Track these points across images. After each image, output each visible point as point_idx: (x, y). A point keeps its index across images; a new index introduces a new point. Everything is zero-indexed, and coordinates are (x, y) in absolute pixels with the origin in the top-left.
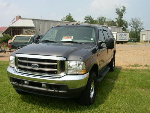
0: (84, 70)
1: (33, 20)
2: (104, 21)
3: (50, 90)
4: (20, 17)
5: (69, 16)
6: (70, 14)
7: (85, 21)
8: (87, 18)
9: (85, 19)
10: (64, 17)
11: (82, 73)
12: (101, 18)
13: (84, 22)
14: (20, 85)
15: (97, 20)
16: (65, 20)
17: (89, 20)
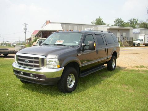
0: (58, 65)
1: (62, 24)
2: (136, 24)
3: (34, 78)
4: (49, 21)
5: (99, 19)
6: (100, 17)
7: (115, 23)
8: (117, 20)
9: (115, 22)
10: (93, 20)
11: (57, 67)
12: (132, 20)
13: (114, 25)
14: (18, 75)
15: (129, 22)
16: (95, 23)
17: (119, 23)
